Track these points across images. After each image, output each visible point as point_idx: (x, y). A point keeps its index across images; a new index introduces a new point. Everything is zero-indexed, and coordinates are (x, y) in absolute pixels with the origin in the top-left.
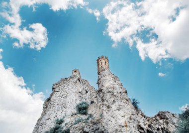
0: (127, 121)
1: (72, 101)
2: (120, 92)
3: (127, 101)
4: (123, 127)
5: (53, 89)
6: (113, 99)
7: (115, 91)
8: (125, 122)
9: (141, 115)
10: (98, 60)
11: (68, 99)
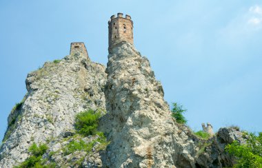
0: (152, 146)
1: (66, 108)
2: (146, 90)
3: (160, 107)
4: (143, 158)
5: (28, 83)
6: (130, 104)
7: (136, 87)
8: (149, 149)
9: (187, 134)
10: (110, 23)
11: (59, 105)
